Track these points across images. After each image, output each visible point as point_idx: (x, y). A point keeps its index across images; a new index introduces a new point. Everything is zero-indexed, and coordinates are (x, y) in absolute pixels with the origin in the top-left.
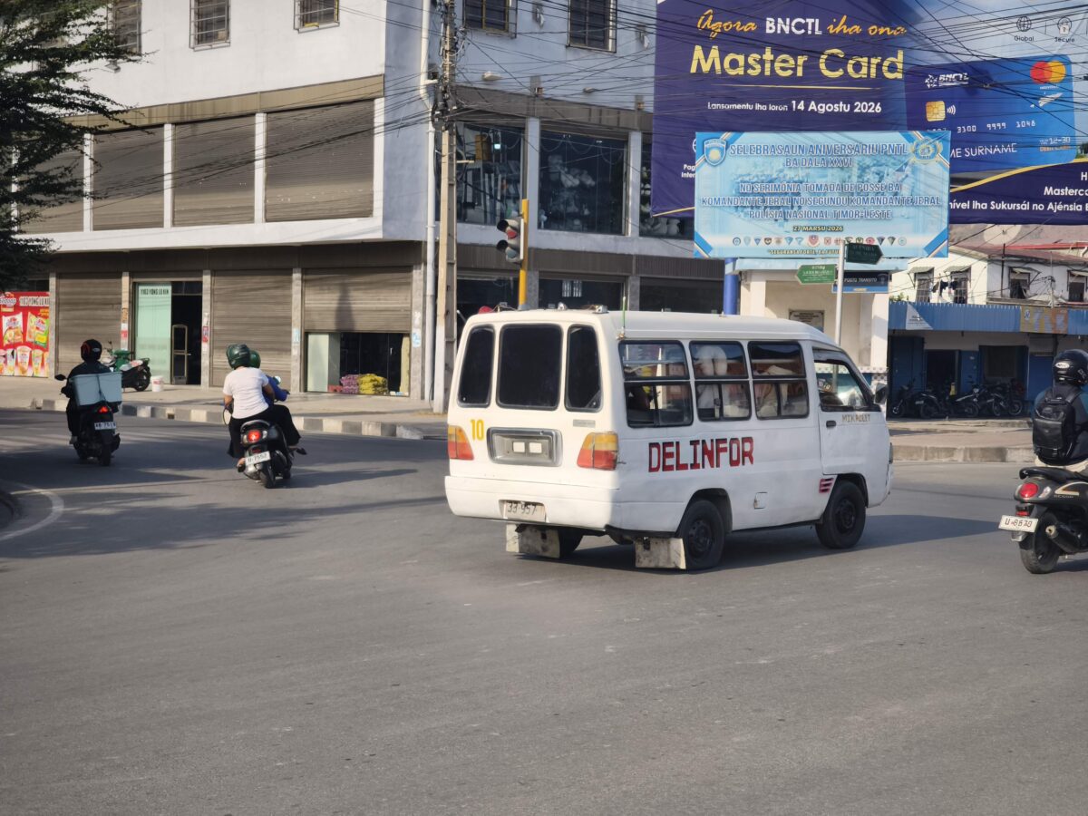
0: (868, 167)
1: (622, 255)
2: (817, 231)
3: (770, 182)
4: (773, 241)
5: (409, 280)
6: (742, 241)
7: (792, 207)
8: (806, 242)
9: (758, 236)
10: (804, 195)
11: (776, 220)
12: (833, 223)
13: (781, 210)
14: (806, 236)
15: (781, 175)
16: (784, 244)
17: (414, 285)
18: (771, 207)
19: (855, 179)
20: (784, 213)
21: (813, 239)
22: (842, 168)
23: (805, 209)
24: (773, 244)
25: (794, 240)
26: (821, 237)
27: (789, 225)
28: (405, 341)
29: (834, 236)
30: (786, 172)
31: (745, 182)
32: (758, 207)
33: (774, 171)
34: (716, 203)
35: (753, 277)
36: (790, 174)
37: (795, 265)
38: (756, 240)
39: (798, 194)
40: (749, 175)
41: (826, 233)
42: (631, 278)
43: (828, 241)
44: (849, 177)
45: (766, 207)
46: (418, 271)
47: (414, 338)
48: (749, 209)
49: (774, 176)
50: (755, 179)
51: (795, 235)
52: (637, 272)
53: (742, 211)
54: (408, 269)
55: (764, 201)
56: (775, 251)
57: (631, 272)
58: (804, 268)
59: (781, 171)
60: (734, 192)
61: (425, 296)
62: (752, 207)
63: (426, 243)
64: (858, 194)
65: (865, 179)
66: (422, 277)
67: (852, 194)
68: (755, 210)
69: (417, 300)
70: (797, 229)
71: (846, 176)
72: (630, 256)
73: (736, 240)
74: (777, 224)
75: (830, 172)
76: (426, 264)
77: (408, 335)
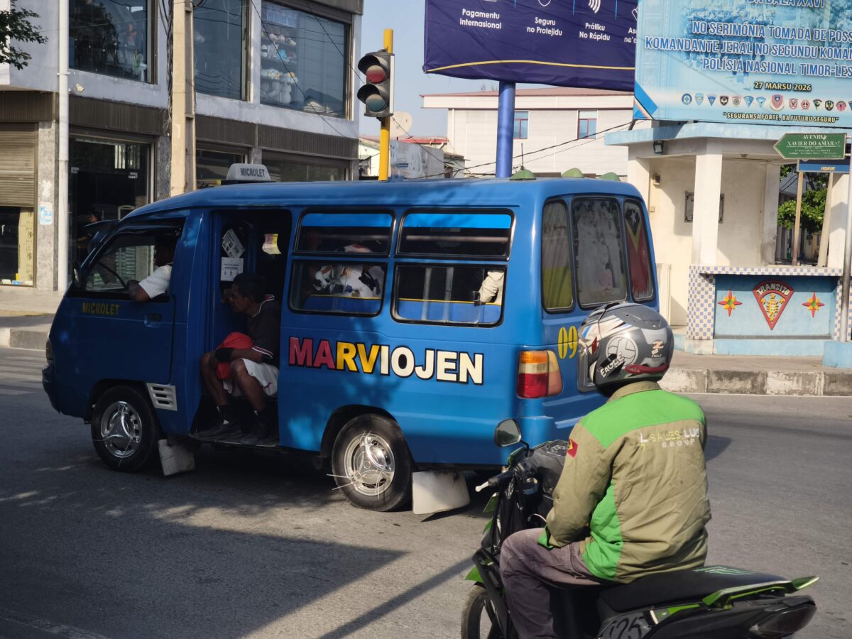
0: (842, 10)
1: (246, 123)
2: (782, 89)
3: (730, 21)
5: (33, 141)
6: (693, 99)
7: (754, 56)
8: (768, 103)
9: (711, 93)
10: (769, 41)
11: (735, 73)
12: (799, 80)
13: (741, 59)
14: (769, 96)
15: (743, 13)
16: (743, 106)
17: (41, 147)
18: (730, 56)
19: (826, 24)
20: (745, 64)
22: (812, 9)
23: (769, 59)
24: (730, 106)
25: (755, 101)
26: (787, 97)
27: (750, 80)
29: (800, 97)
30: (749, 9)
31: (699, 20)
32: (714, 54)
33: (734, 8)
34: (661, 45)
35: (709, 147)
36: (753, 12)
39: (761, 40)
40: (704, 10)
41: (792, 92)
42: (254, 150)
44: (821, 21)
45: (723, 55)
46: (47, 130)
48: (703, 57)
49: (734, 14)
50: (712, 17)
51: (756, 94)
52: (260, 144)
53: (695, 59)
55: (721, 46)
56: (731, 115)
57: (254, 144)
58: (789, 137)
59: (742, 8)
60: (685, 32)
61: (57, 161)
62: (707, 54)
63: (58, 94)
64: (830, 44)
65: (838, 25)
66: (53, 137)
67: (823, 44)
68: (710, 58)
69: (46, 165)
70: (758, 86)
71: (817, 20)
74: (735, 79)
75: (798, 12)
76: (58, 122)
77: (32, 209)
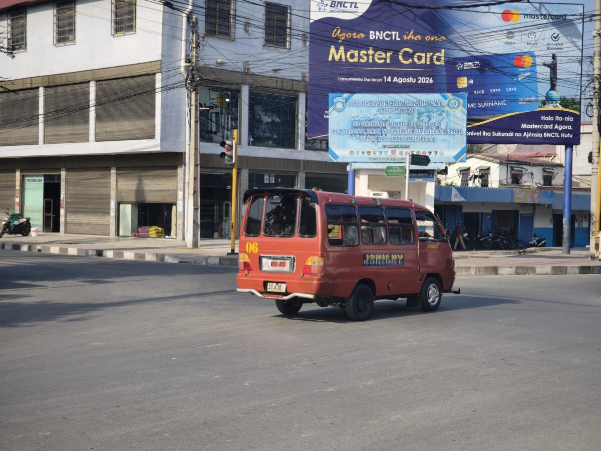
0: (423, 113)
1: (295, 160)
2: (395, 147)
3: (370, 121)
4: (372, 153)
5: (176, 174)
6: (355, 152)
7: (382, 134)
8: (389, 154)
9: (363, 150)
10: (388, 128)
11: (373, 142)
12: (403, 143)
13: (376, 136)
14: (389, 151)
15: (376, 117)
16: (378, 155)
17: (179, 176)
18: (370, 135)
19: (415, 119)
20: (378, 138)
21: (393, 152)
22: (409, 114)
23: (389, 136)
24: (372, 155)
25: (383, 153)
26: (398, 151)
27: (380, 144)
28: (174, 207)
29: (404, 150)
30: (379, 115)
31: (356, 121)
32: (363, 135)
33: (372, 115)
34: (340, 132)
35: (361, 172)
36: (381, 116)
37: (383, 166)
38: (362, 152)
39: (385, 127)
40: (358, 117)
41: (400, 149)
42: (300, 173)
43: (401, 153)
44: (413, 118)
45: (367, 135)
46: (181, 169)
47: (178, 206)
48: (358, 136)
49: (372, 117)
50: (361, 119)
51: (383, 150)
52: (304, 169)
53: (355, 137)
54: (175, 168)
55: (366, 131)
56: (372, 159)
57: (300, 170)
58: (388, 168)
59: (375, 115)
60: (350, 126)
61: (184, 183)
62: (360, 134)
63: (185, 153)
64: (417, 128)
65: (421, 119)
66: (183, 172)
67: (414, 128)
68: (362, 136)
69: (180, 185)
70: (384, 147)
71: (411, 118)
72: (299, 161)
73: (352, 152)
74: (373, 144)
75: (402, 115)
76: (185, 165)
77: (175, 204)
